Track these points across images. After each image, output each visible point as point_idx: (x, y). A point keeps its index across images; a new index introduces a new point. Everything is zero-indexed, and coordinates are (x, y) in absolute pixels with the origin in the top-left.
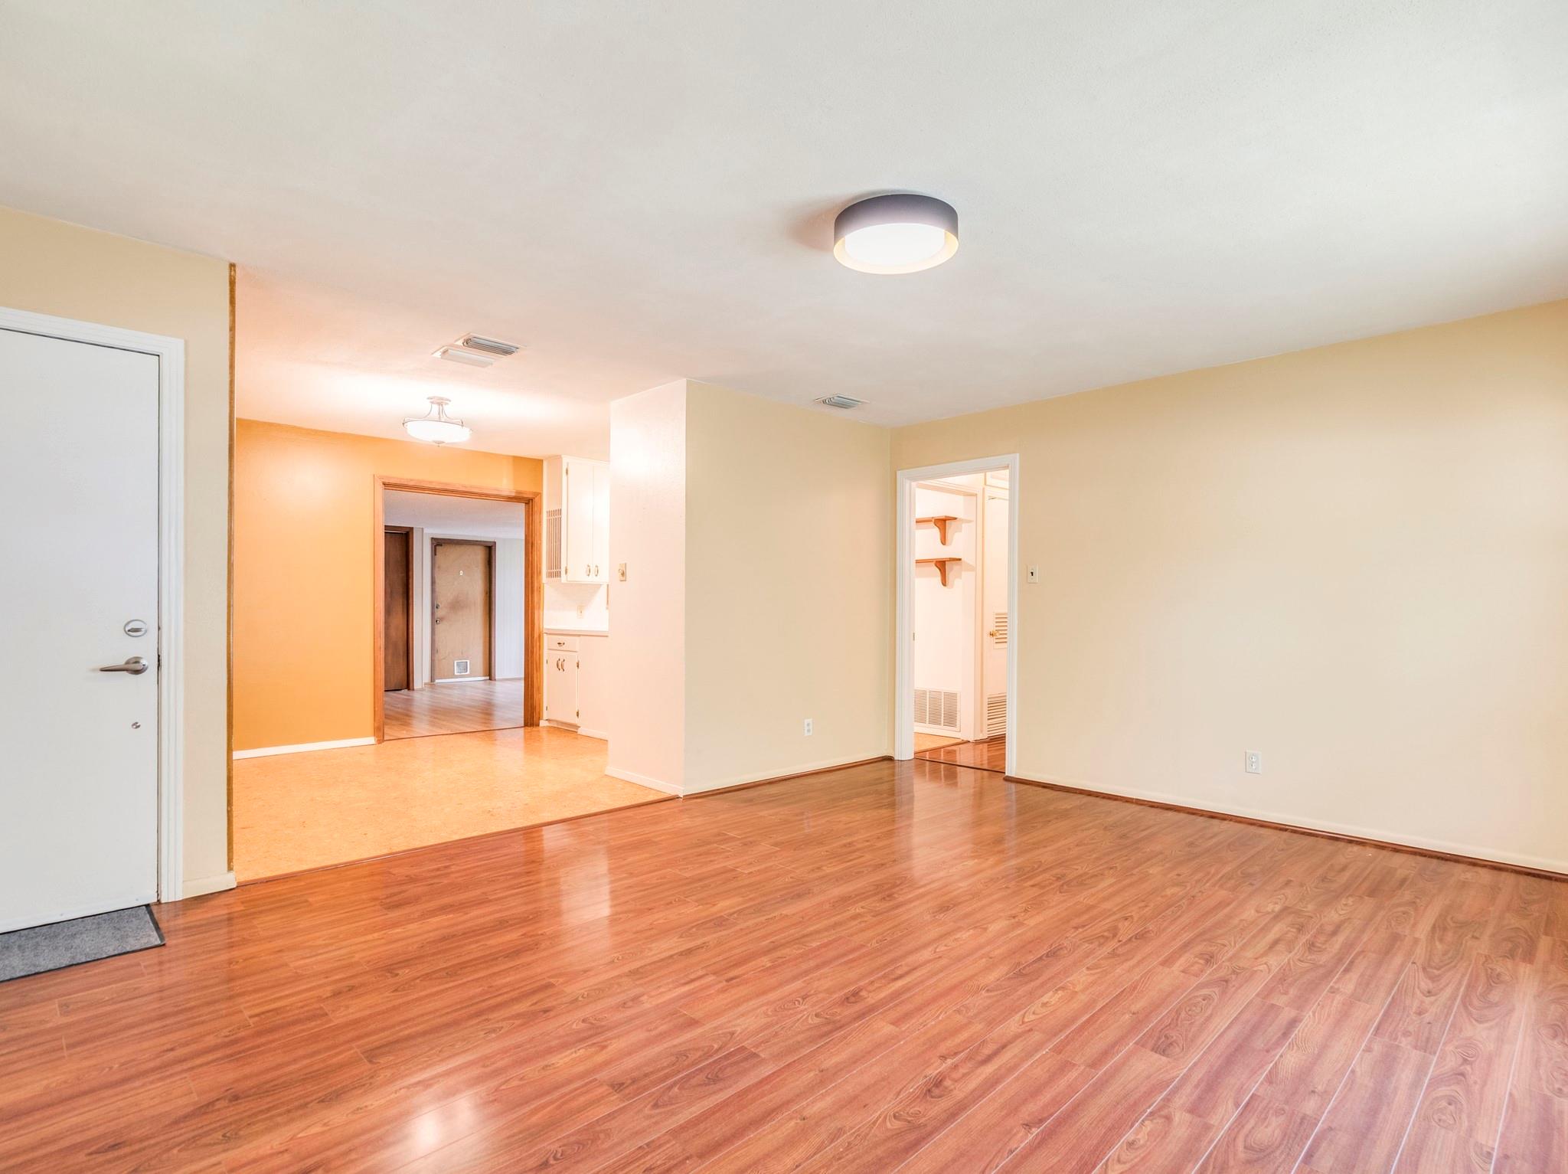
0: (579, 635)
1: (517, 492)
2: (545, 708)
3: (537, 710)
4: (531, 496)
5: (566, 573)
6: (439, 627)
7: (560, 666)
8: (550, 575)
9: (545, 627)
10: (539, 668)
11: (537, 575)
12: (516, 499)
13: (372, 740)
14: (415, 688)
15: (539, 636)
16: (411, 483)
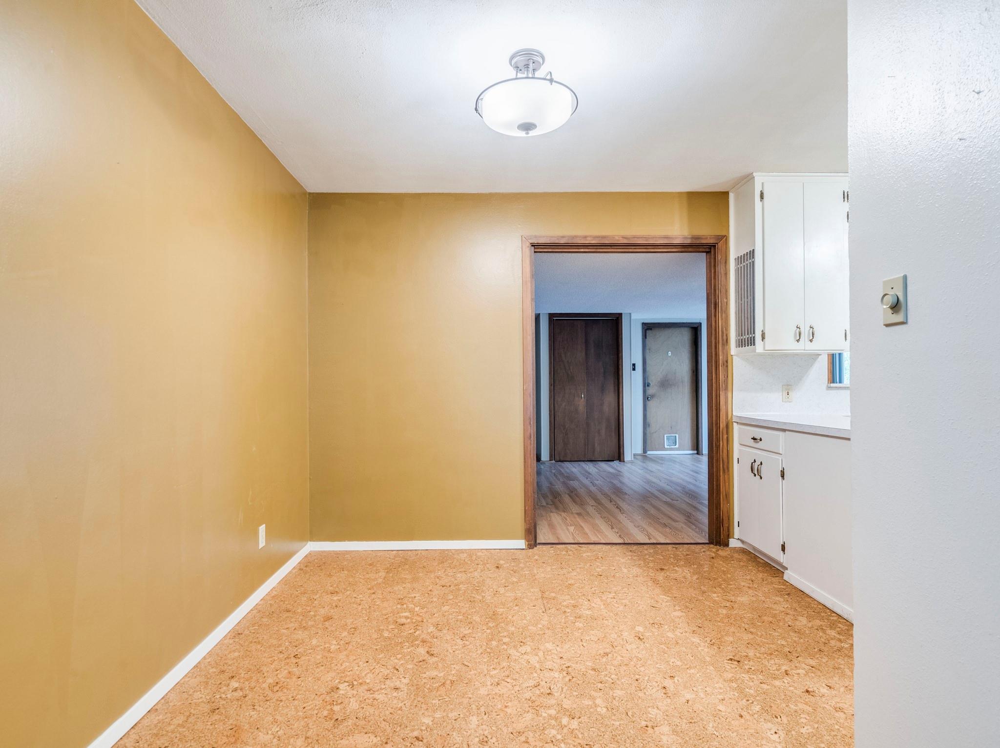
0: (784, 430)
1: (693, 238)
2: (736, 524)
3: (726, 525)
4: (712, 241)
5: (763, 338)
6: (651, 404)
7: (756, 470)
8: (741, 343)
9: (734, 414)
10: (728, 469)
11: (723, 344)
12: (692, 247)
13: (521, 544)
14: (625, 460)
15: (727, 426)
16: (562, 241)
